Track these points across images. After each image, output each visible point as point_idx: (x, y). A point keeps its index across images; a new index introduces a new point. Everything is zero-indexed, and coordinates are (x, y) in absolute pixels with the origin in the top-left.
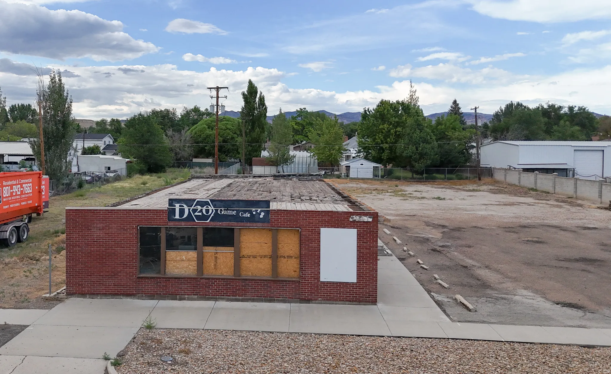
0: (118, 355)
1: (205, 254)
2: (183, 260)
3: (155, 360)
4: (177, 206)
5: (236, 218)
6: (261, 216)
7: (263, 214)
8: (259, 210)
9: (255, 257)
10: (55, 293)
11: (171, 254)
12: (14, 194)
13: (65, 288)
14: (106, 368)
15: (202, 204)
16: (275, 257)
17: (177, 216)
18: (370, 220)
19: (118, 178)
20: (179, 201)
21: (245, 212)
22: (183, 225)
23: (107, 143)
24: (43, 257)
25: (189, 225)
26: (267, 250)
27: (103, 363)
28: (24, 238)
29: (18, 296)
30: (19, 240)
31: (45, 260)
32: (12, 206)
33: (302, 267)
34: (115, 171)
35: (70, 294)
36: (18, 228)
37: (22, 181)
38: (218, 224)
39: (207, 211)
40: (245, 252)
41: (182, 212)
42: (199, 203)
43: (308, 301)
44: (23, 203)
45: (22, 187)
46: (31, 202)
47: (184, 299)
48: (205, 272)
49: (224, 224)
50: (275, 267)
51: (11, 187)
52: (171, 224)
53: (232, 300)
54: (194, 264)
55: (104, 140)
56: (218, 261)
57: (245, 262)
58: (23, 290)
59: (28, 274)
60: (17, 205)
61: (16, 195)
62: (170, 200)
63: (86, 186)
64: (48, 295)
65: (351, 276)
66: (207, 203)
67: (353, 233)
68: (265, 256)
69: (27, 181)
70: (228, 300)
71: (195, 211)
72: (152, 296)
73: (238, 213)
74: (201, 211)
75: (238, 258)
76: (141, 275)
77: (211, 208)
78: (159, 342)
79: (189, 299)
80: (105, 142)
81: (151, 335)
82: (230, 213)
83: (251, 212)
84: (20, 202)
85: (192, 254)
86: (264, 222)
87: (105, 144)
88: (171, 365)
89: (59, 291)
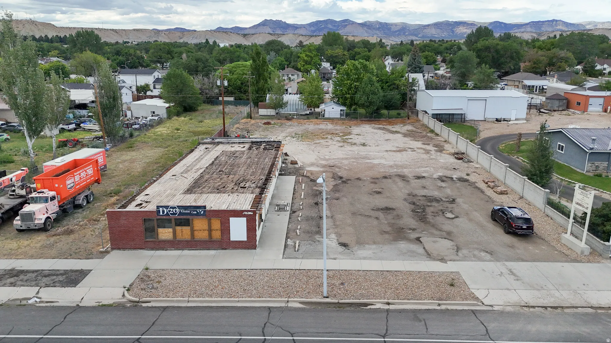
0: (130, 286)
1: (177, 230)
2: (166, 233)
3: (145, 287)
4: (161, 209)
5: (190, 214)
6: (202, 213)
7: (202, 212)
8: (201, 210)
9: (200, 230)
10: (106, 248)
11: (160, 230)
12: (82, 178)
13: (110, 245)
14: (124, 293)
15: (173, 208)
16: (210, 230)
17: (161, 214)
18: (252, 214)
19: (160, 122)
20: (162, 207)
21: (194, 211)
22: (164, 217)
23: (156, 77)
24: (101, 219)
25: (167, 217)
26: (206, 227)
27: (123, 289)
28: (91, 200)
29: (87, 251)
30: (88, 202)
31: (103, 220)
32: (81, 185)
33: (222, 233)
34: (158, 115)
35: (113, 249)
36: (87, 196)
37: (86, 169)
38: (182, 217)
39: (176, 211)
40: (195, 228)
41: (163, 212)
42: (171, 208)
43: (225, 249)
44: (88, 181)
45: (86, 172)
46: (93, 178)
47: (168, 250)
48: (177, 238)
49: (185, 217)
50: (210, 235)
51: (80, 174)
52: (159, 217)
53: (190, 250)
54: (172, 234)
55: (153, 75)
56: (183, 233)
57: (196, 233)
58: (90, 246)
59: (93, 233)
60: (85, 182)
61: (83, 178)
62: (157, 206)
63: (136, 133)
64: (102, 250)
65: (244, 238)
66: (175, 208)
67: (245, 219)
68: (205, 230)
69: (89, 167)
70: (188, 250)
71: (169, 211)
72: (152, 249)
73: (191, 211)
74: (173, 211)
75: (192, 231)
76: (147, 240)
77: (177, 210)
78: (149, 277)
79: (170, 250)
80: (154, 76)
81: (146, 273)
82: (186, 212)
83: (197, 211)
84: (86, 181)
85: (171, 230)
86: (203, 216)
87: (154, 78)
88: (151, 289)
89: (107, 247)
